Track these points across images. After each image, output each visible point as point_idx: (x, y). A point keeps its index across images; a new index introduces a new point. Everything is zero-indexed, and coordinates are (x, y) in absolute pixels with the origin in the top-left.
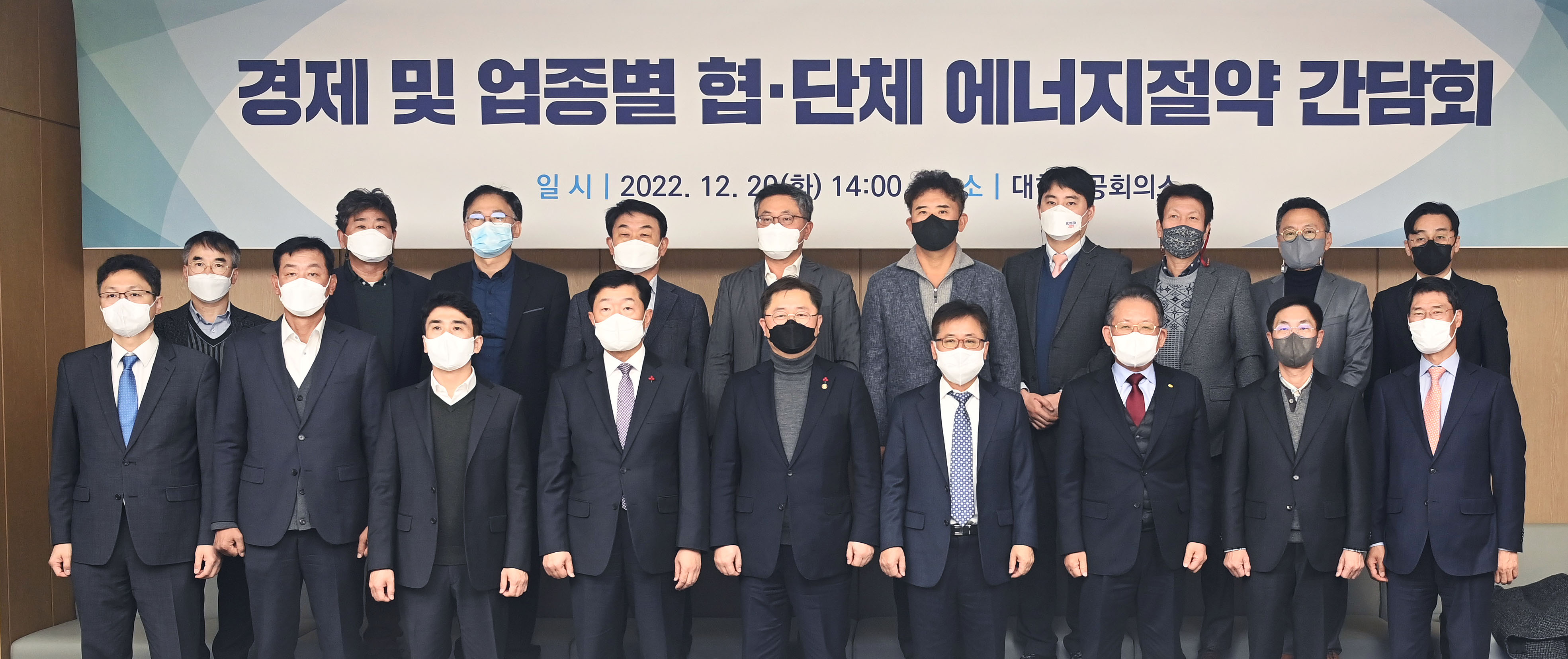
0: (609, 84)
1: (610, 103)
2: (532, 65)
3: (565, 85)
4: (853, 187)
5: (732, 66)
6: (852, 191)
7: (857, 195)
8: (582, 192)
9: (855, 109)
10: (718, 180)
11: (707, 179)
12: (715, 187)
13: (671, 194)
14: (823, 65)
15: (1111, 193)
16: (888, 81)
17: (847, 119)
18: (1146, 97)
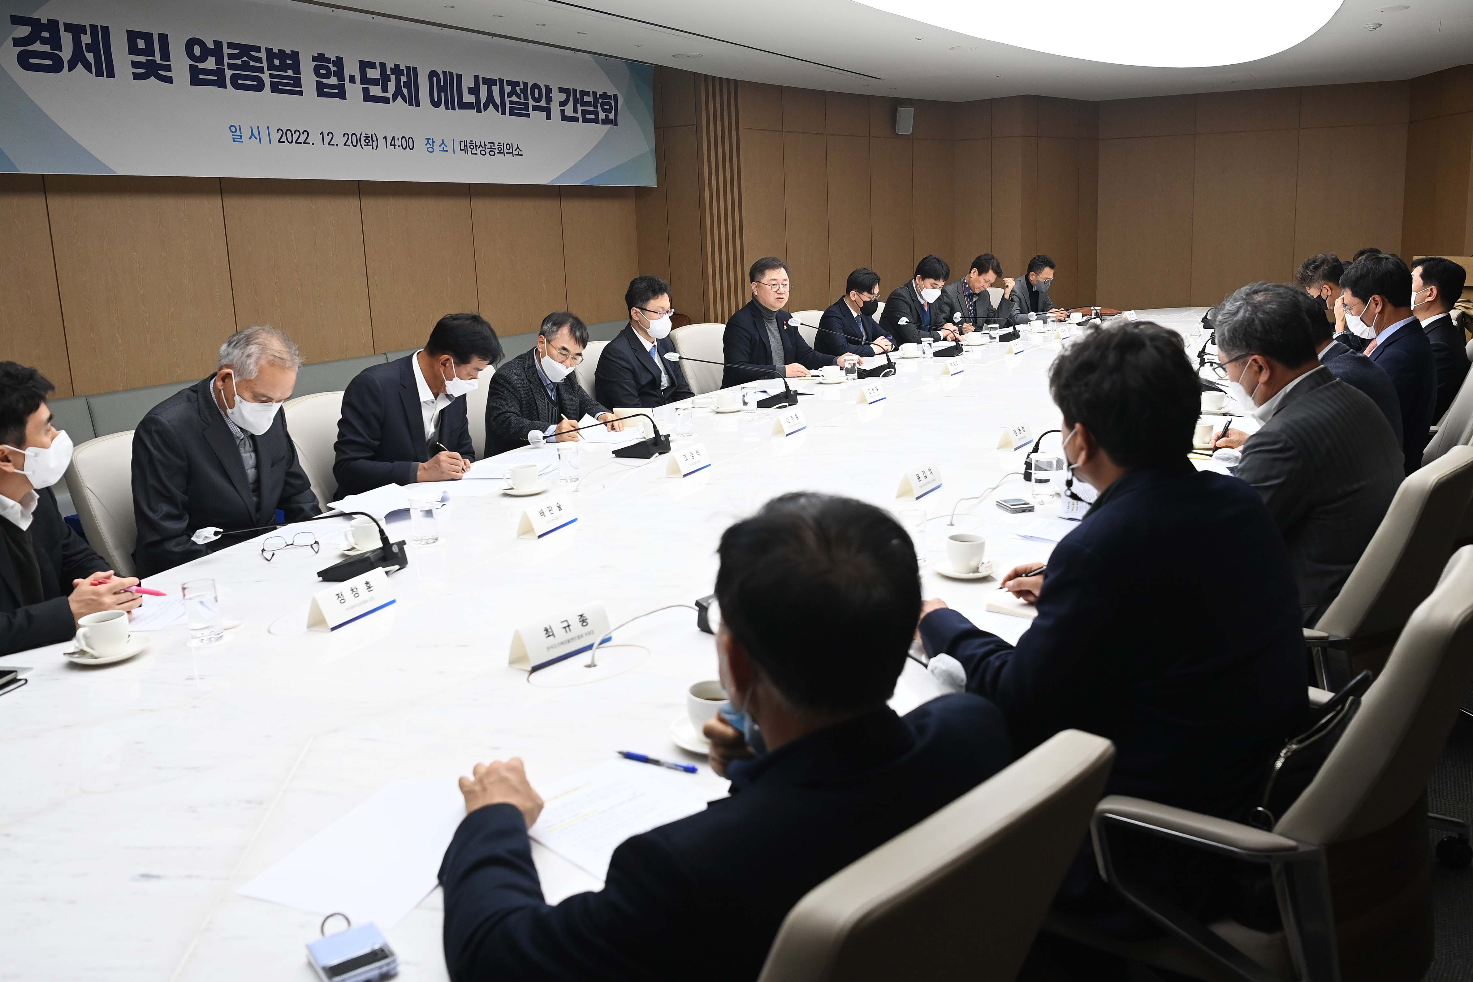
0: (264, 64)
1: (266, 77)
2: (218, 44)
3: (239, 62)
4: (393, 143)
5: (328, 60)
6: (392, 145)
7: (395, 148)
8: (256, 139)
9: (390, 95)
10: (328, 135)
11: (322, 133)
12: (327, 139)
13: (305, 143)
14: (373, 65)
15: (498, 153)
16: (404, 79)
17: (386, 100)
18: (507, 100)
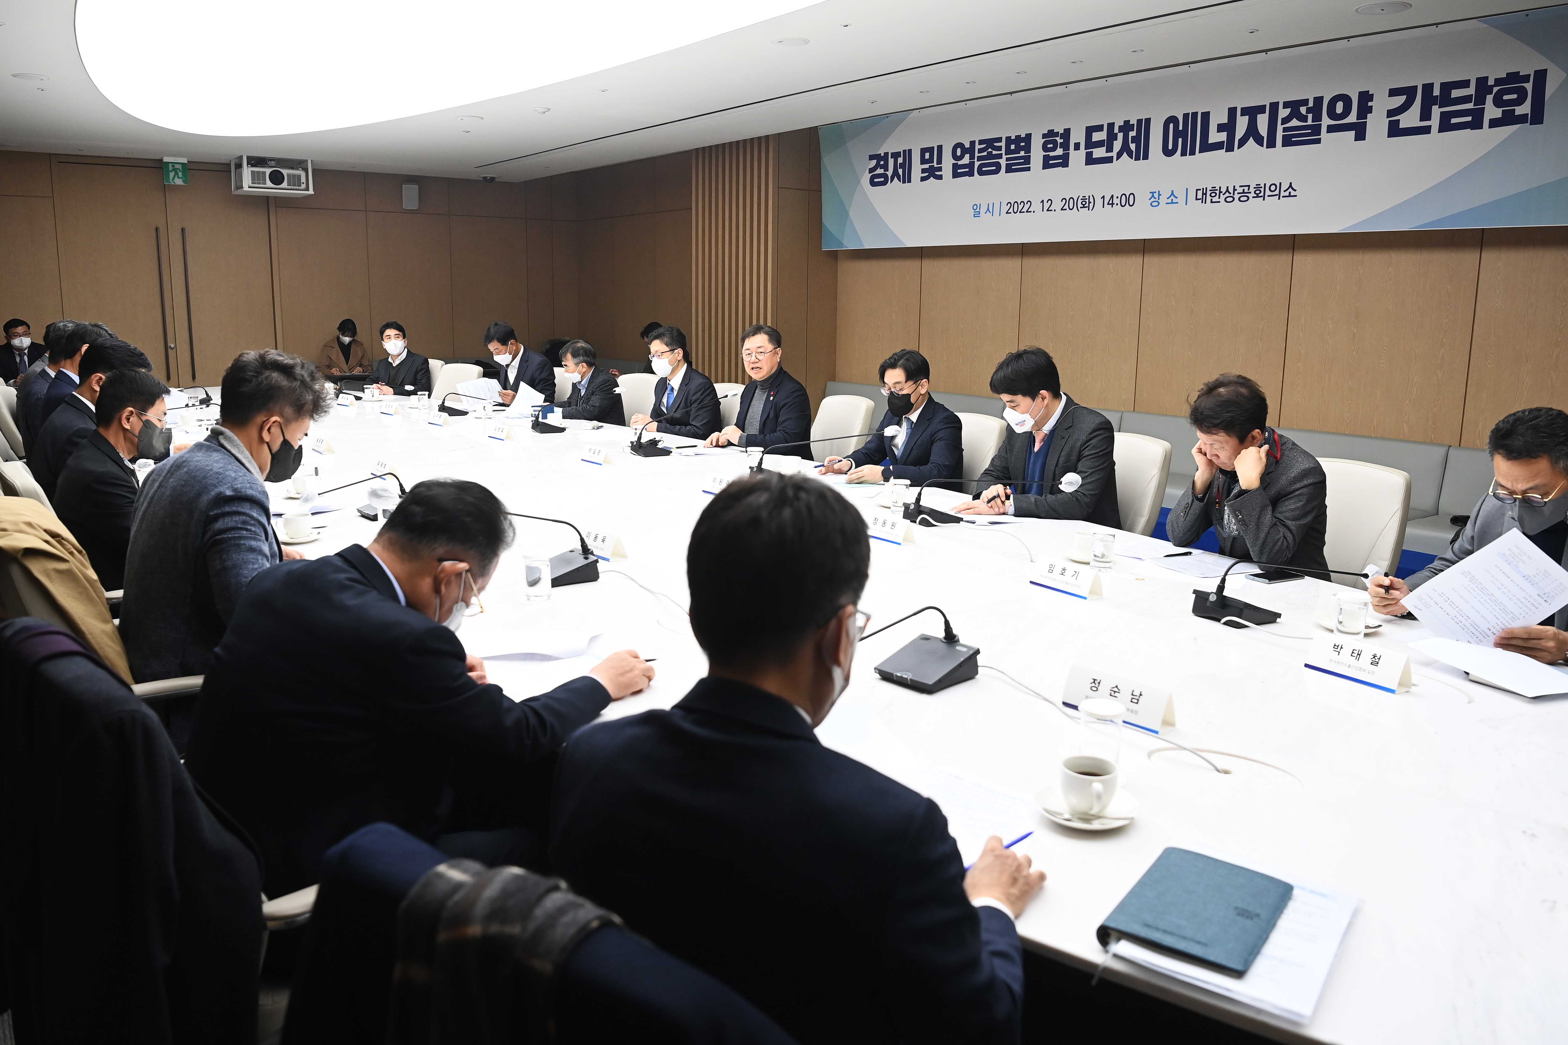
0: (1003, 152)
1: (1003, 162)
2: (973, 143)
3: (985, 153)
4: (1111, 202)
5: (1057, 134)
6: (1110, 204)
7: (1112, 207)
8: (990, 212)
9: (1114, 154)
10: (1047, 202)
11: (1043, 201)
12: (1046, 206)
13: (1027, 212)
14: (1099, 128)
15: (1253, 197)
16: (1132, 134)
17: (1109, 160)
18: (1280, 128)
